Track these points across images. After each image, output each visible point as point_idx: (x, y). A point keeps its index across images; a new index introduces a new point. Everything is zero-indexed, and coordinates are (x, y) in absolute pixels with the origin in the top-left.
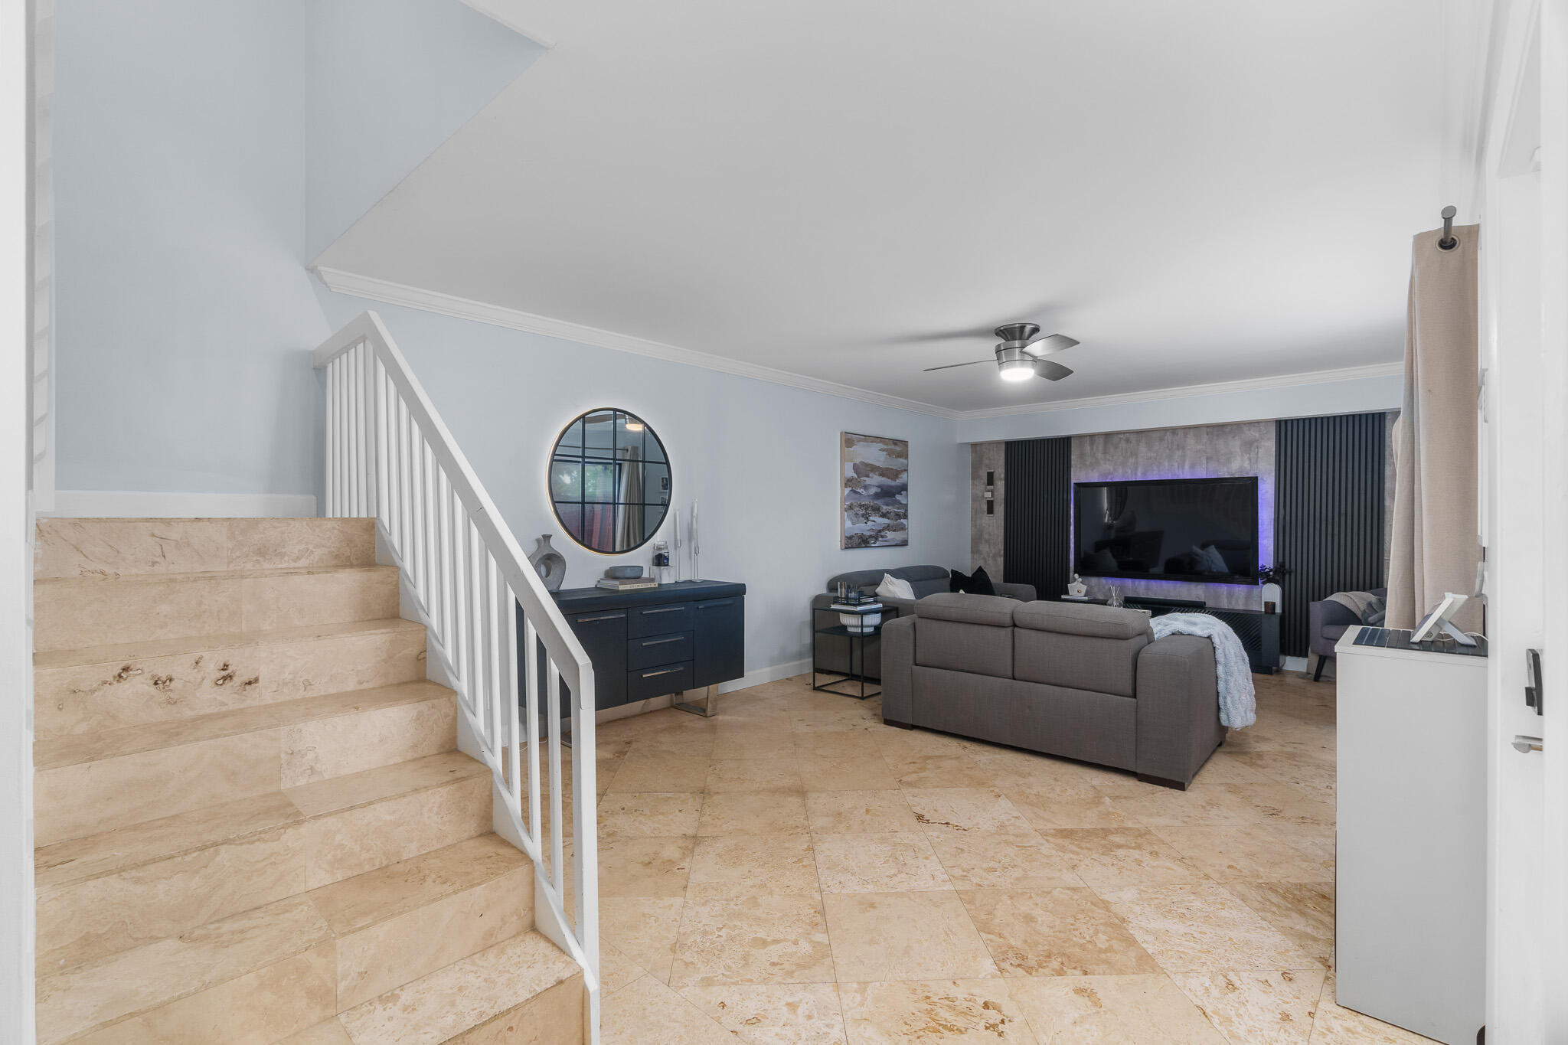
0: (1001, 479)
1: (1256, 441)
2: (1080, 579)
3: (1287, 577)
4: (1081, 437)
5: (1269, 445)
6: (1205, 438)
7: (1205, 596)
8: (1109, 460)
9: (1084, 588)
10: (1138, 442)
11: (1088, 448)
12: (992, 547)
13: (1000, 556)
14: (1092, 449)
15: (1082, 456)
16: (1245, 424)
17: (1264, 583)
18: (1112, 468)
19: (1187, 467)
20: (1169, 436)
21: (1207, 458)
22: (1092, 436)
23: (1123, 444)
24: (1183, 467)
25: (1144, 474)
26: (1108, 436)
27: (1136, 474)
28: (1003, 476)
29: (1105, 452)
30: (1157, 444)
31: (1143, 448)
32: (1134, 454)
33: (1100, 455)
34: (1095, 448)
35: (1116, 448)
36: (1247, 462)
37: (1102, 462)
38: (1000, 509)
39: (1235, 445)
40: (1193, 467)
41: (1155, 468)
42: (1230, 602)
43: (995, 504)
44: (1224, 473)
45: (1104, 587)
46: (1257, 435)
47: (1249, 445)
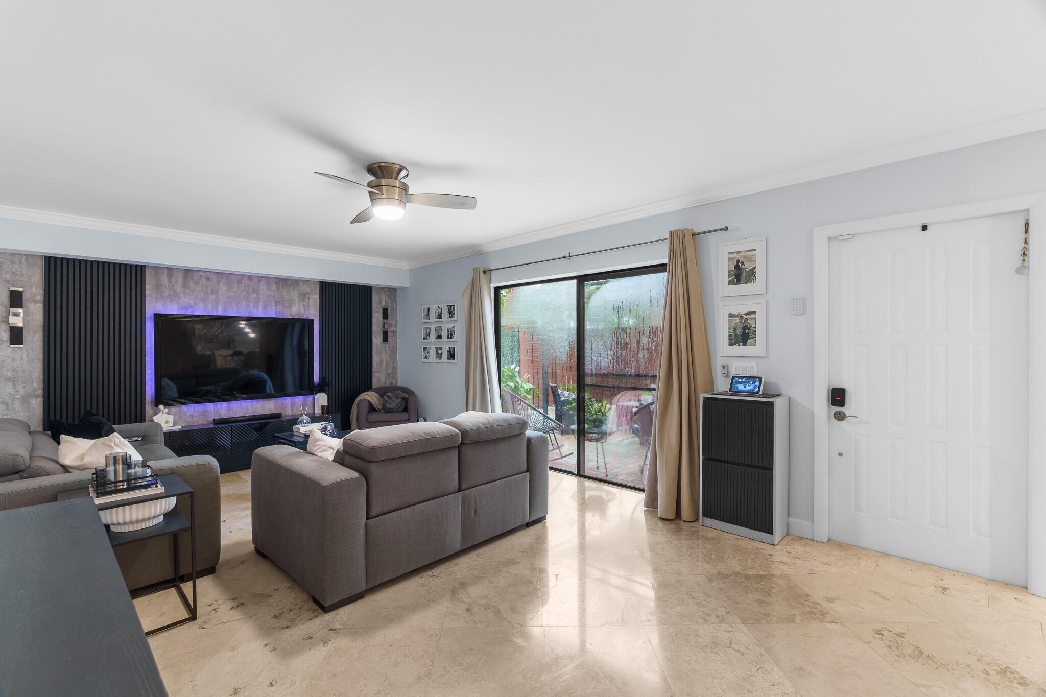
0: (36, 302)
1: (308, 294)
2: (167, 410)
3: (331, 386)
4: (157, 268)
5: (315, 298)
6: (274, 287)
8: (189, 294)
9: (171, 418)
10: (218, 282)
11: (165, 280)
12: (20, 387)
13: (37, 396)
14: (170, 281)
15: (158, 287)
16: (300, 280)
17: (316, 394)
18: (192, 302)
19: (260, 307)
20: (246, 281)
21: (276, 302)
22: (170, 270)
23: (203, 281)
24: (257, 307)
25: (225, 310)
26: (188, 272)
27: (217, 309)
28: (40, 297)
29: (185, 286)
30: (236, 285)
31: (223, 288)
32: (214, 292)
33: (179, 288)
34: (173, 280)
35: (196, 283)
36: (302, 308)
37: (181, 295)
38: (34, 341)
39: (294, 294)
40: (265, 308)
41: (234, 306)
43: (24, 332)
44: (287, 314)
46: (308, 289)
47: (304, 296)
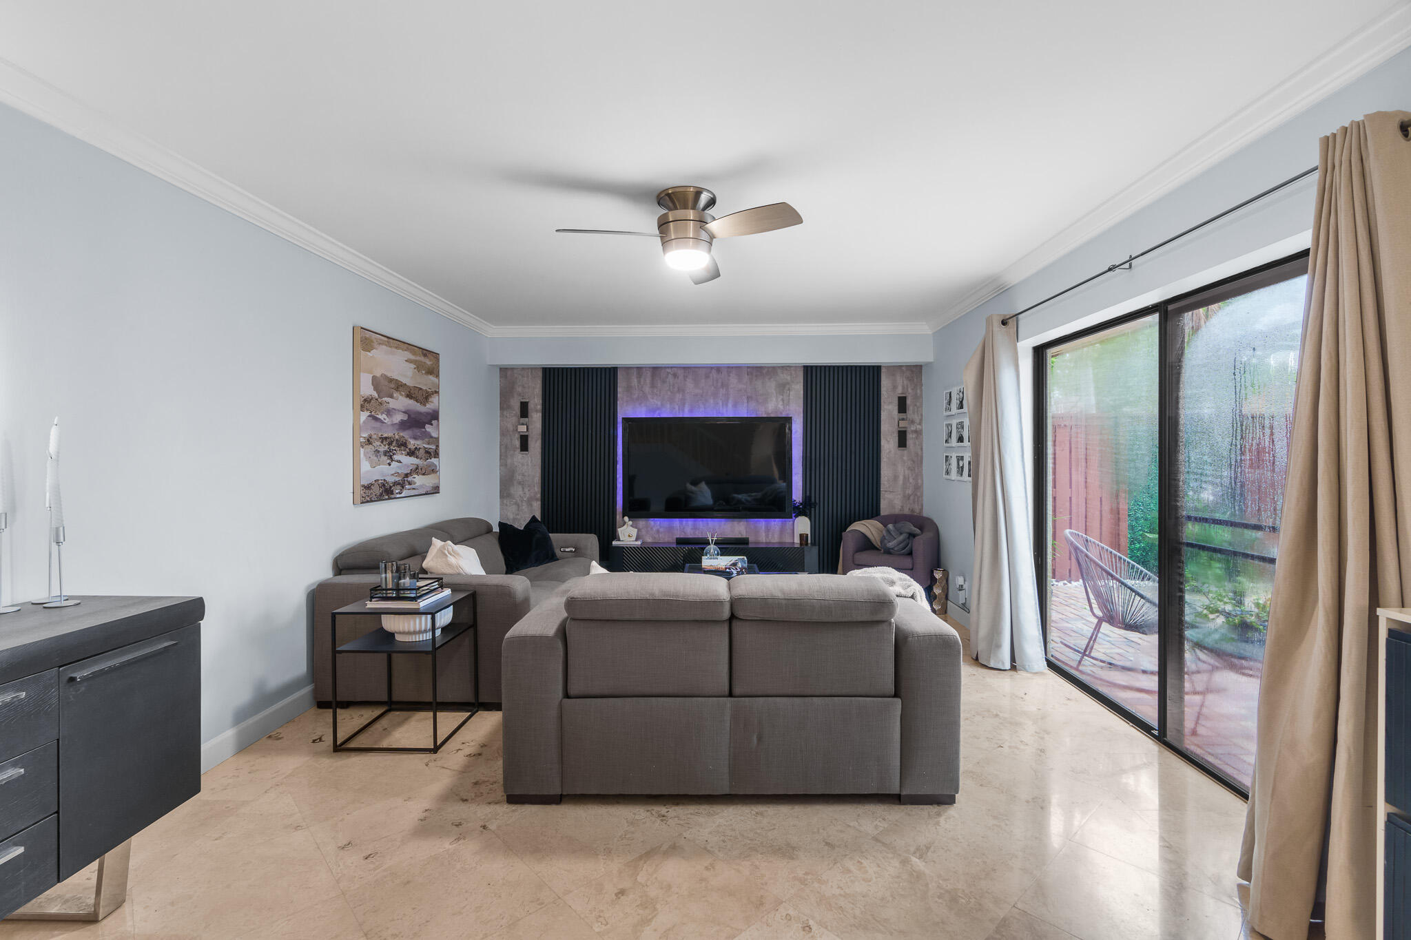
0: (537, 411)
1: (788, 383)
2: (631, 523)
3: (813, 509)
4: (628, 369)
5: (798, 389)
6: (746, 378)
7: (746, 532)
8: (656, 394)
9: (634, 532)
10: (685, 377)
11: (635, 382)
12: (526, 490)
13: (537, 500)
14: (639, 382)
15: (629, 389)
16: (779, 367)
17: (796, 517)
18: (659, 403)
19: (730, 405)
20: (714, 373)
21: (748, 398)
22: (639, 369)
23: (670, 379)
24: (727, 405)
25: (691, 411)
26: (655, 370)
27: (683, 411)
28: (539, 407)
29: (653, 386)
30: (703, 381)
31: (690, 385)
32: (681, 390)
33: (647, 389)
34: (642, 380)
35: (664, 382)
36: (781, 403)
37: (649, 396)
38: (536, 445)
39: (771, 385)
40: (735, 406)
41: (702, 406)
42: (767, 536)
43: (529, 439)
44: (762, 413)
45: (652, 529)
46: (789, 378)
47: (783, 387)
